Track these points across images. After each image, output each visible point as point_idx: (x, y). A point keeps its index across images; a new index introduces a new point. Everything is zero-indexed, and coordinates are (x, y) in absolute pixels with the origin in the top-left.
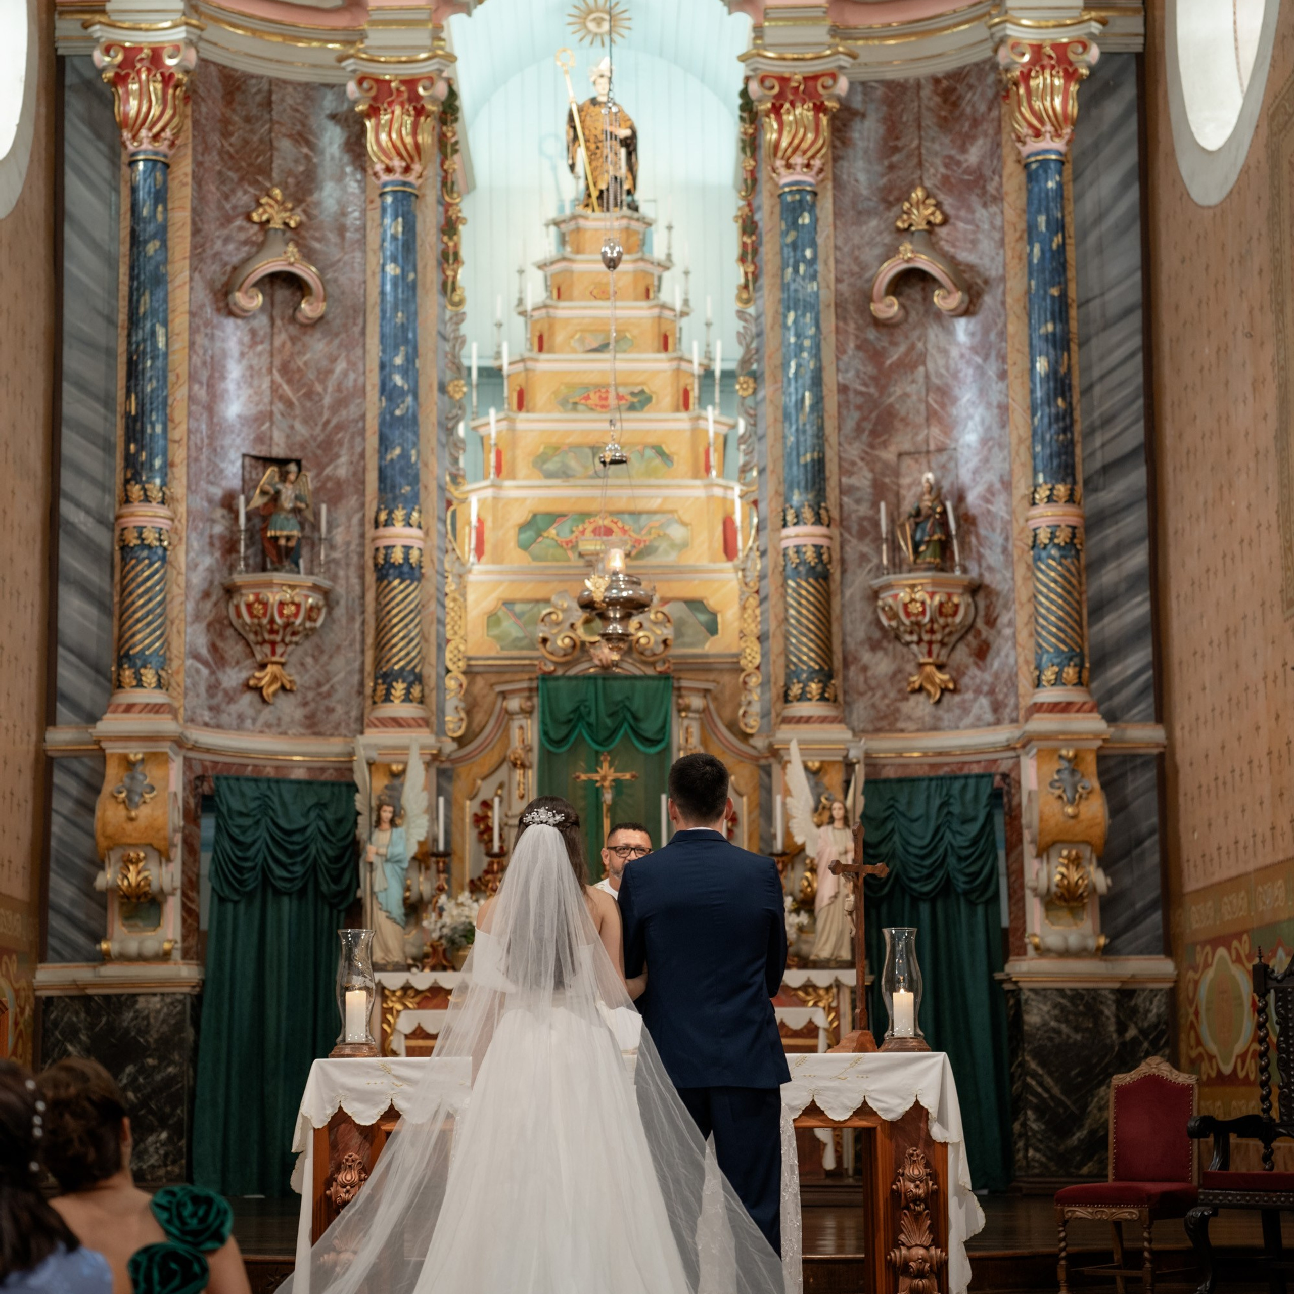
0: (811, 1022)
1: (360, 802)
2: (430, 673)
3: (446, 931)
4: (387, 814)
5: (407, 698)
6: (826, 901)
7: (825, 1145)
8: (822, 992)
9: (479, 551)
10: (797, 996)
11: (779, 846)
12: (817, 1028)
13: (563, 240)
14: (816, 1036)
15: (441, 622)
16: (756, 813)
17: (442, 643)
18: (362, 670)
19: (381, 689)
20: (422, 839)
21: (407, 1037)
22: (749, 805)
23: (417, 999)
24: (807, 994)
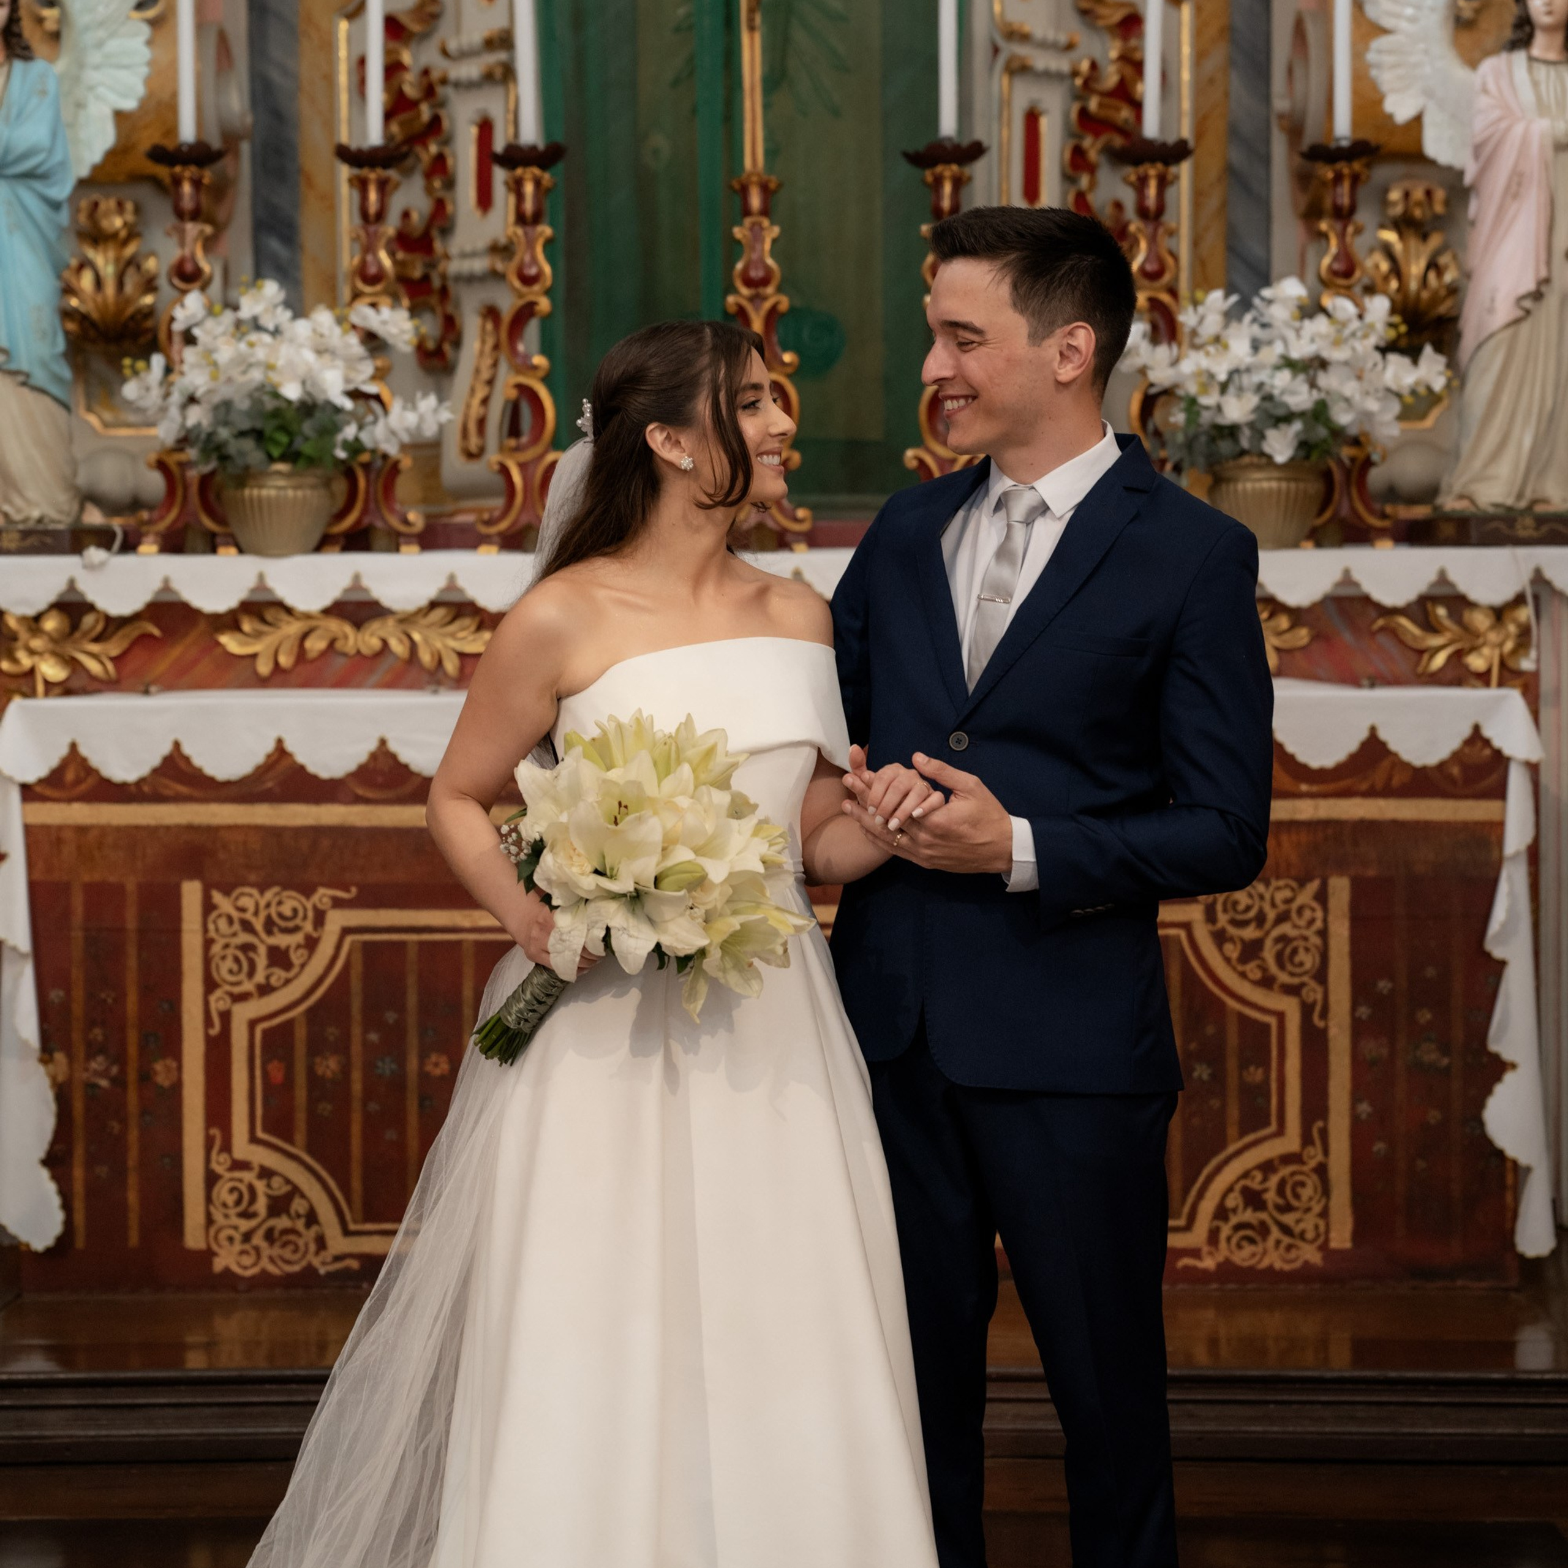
0: (1476, 737)
3: (196, 416)
6: (1504, 312)
7: (1520, 1173)
8: (1480, 621)
10: (1393, 633)
11: (1343, 126)
12: (1499, 761)
14: (1499, 792)
16: (1217, 57)
20: (129, 104)
21: (28, 792)
22: (1198, 33)
23: (114, 648)
24: (1430, 626)
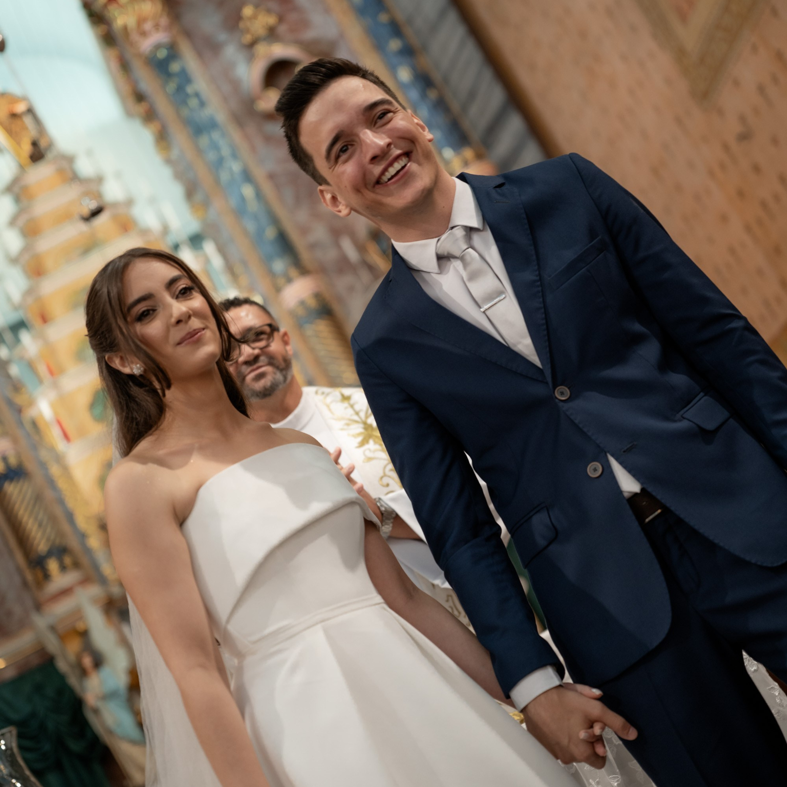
1: (62, 665)
2: (73, 543)
4: (87, 661)
5: (63, 568)
9: (66, 437)
13: (17, 199)
15: (61, 502)
17: (70, 517)
18: (19, 570)
19: (40, 575)
